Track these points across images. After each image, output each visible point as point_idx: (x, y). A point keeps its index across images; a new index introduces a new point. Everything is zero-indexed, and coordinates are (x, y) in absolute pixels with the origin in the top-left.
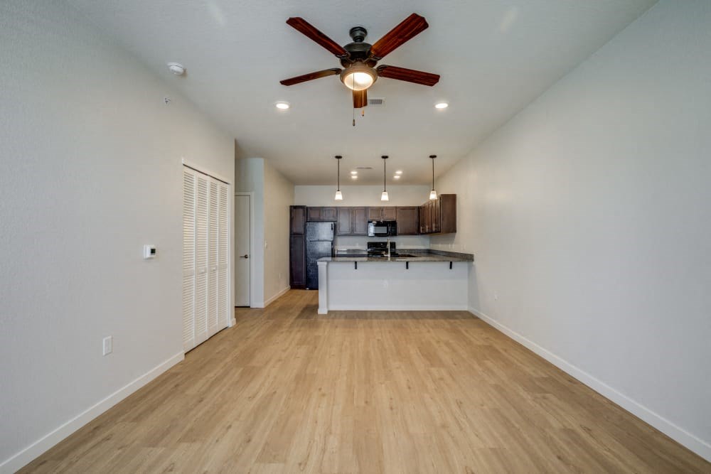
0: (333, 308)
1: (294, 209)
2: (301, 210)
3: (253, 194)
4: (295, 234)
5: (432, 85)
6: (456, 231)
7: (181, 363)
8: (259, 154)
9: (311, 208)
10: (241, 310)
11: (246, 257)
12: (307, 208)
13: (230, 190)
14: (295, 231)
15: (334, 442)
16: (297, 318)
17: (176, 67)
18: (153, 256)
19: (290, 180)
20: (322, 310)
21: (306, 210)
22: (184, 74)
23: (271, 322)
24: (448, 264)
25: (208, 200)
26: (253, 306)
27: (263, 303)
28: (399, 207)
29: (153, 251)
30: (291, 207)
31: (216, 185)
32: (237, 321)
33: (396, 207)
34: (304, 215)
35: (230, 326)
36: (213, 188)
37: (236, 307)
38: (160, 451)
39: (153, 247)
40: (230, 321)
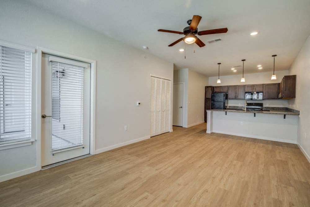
0: (214, 131)
1: (207, 88)
2: (210, 88)
3: (184, 83)
4: (207, 98)
5: (226, 32)
6: (295, 97)
7: (149, 139)
8: (186, 67)
9: (215, 87)
10: (175, 127)
11: (181, 107)
12: (213, 87)
13: (171, 83)
14: (207, 97)
15: (170, 168)
16: (196, 133)
17: (145, 47)
18: (139, 105)
19: (205, 76)
20: (208, 132)
21: (213, 88)
22: (147, 48)
23: (186, 133)
24: (283, 116)
25: (161, 87)
26: (184, 126)
27: (187, 126)
28: (265, 84)
29: (139, 104)
30: (206, 87)
31: (165, 82)
32: (173, 130)
33: (263, 85)
34: (211, 90)
35: (170, 132)
36: (163, 83)
37: (173, 126)
38: (129, 156)
39: (139, 102)
40: (170, 130)
